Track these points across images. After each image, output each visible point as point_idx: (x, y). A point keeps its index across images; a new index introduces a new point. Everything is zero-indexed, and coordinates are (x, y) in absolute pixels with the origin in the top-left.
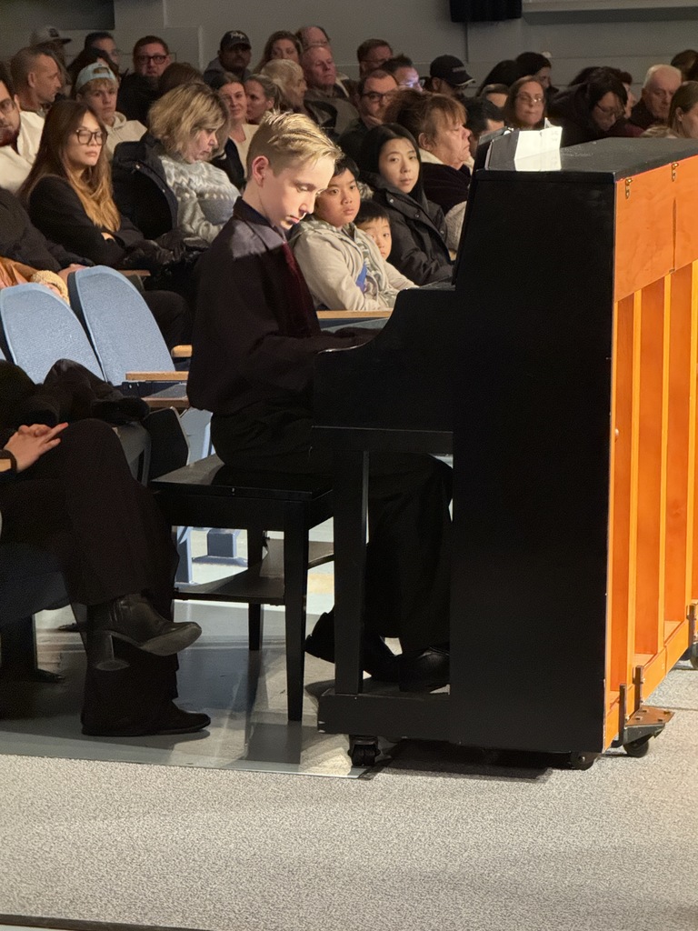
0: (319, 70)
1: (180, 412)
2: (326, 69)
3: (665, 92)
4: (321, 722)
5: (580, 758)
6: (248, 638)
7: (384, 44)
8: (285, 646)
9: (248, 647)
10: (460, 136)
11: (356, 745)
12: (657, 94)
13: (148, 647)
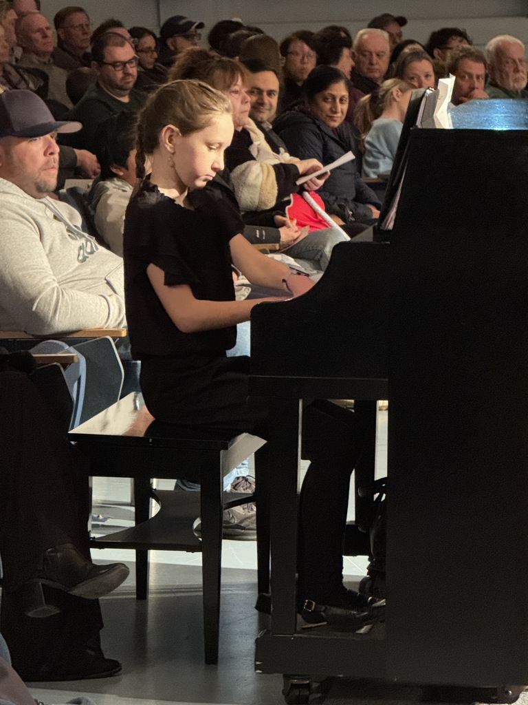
0: (38, 36)
1: (65, 368)
2: (45, 36)
3: (371, 53)
4: (258, 663)
5: (507, 692)
6: (135, 588)
7: (80, 10)
8: (202, 594)
9: (135, 596)
10: (240, 101)
11: (292, 685)
12: (364, 56)
13: (78, 591)
